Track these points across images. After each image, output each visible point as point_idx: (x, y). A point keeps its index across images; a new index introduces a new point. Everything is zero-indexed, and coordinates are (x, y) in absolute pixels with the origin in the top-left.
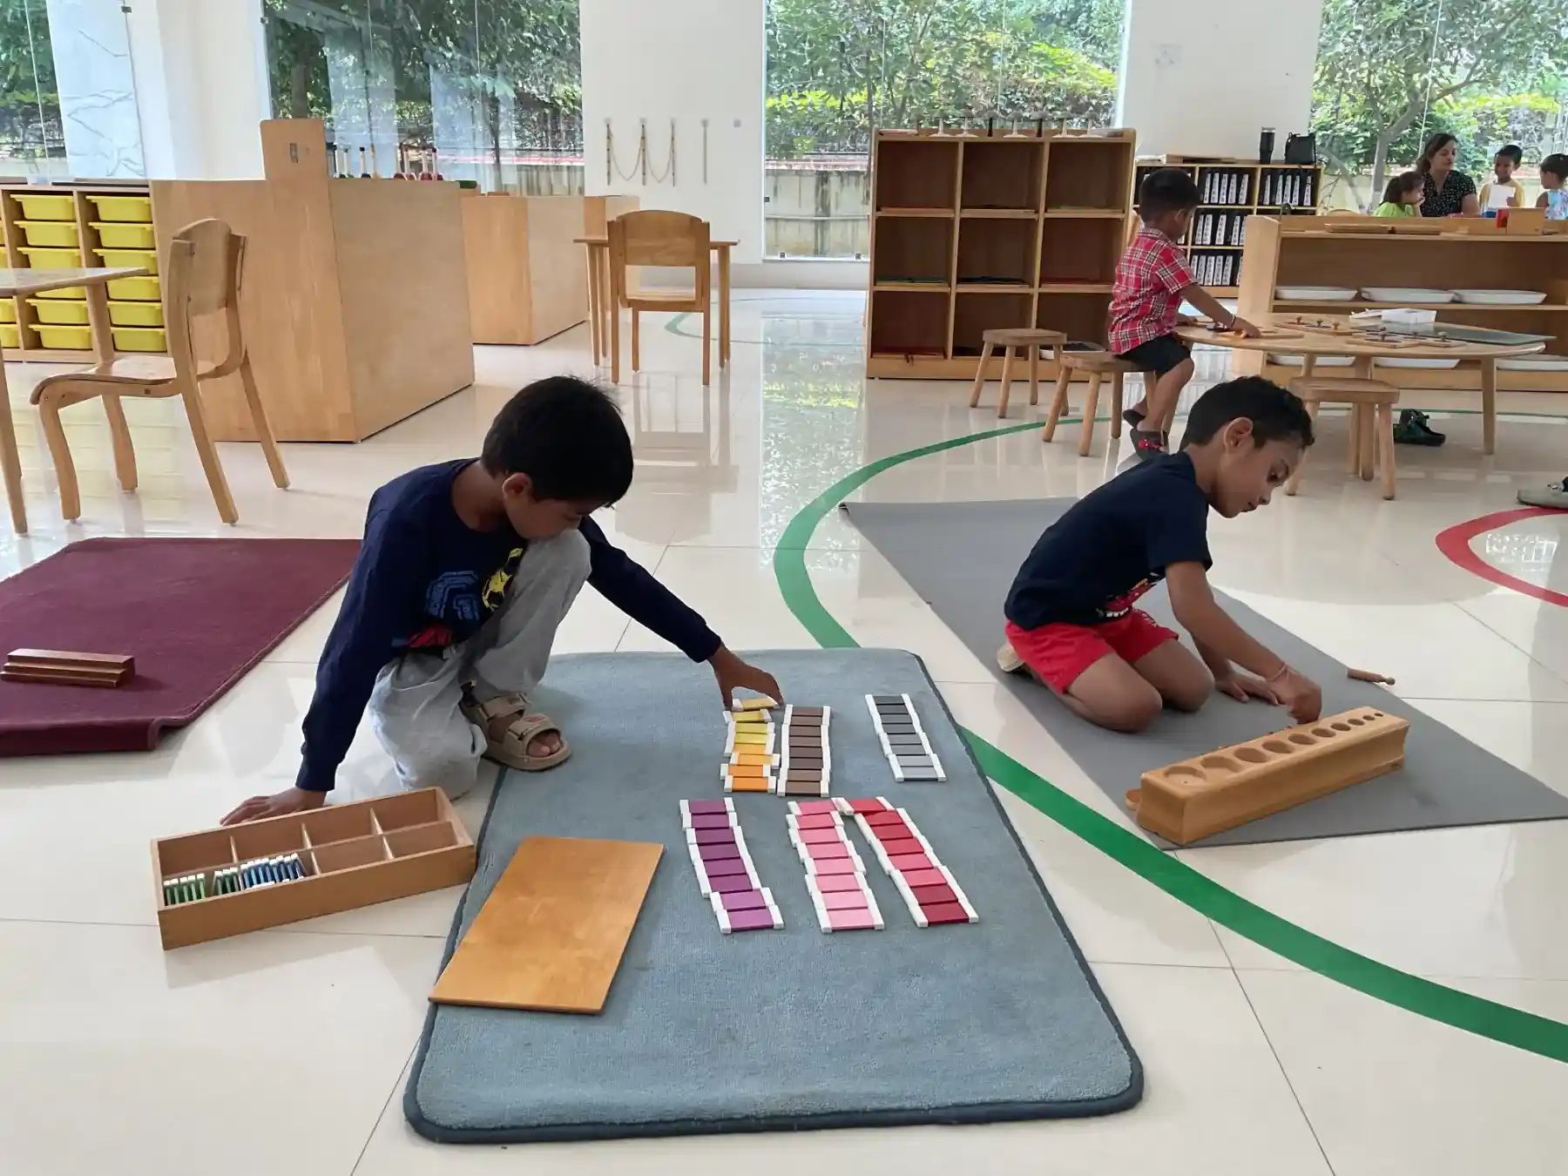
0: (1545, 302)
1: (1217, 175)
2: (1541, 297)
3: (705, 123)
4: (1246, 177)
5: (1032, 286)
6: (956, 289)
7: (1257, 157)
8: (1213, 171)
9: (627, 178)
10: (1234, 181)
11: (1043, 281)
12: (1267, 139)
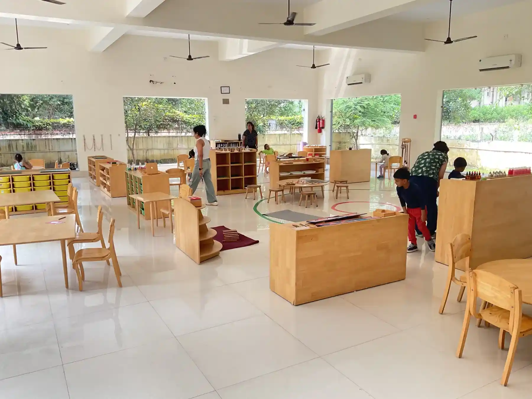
0: (316, 172)
1: (232, 144)
2: (315, 172)
3: (111, 135)
4: (237, 144)
5: (243, 176)
6: (231, 178)
7: (238, 139)
8: (231, 143)
9: (90, 149)
10: (235, 145)
11: (245, 175)
12: (239, 136)
